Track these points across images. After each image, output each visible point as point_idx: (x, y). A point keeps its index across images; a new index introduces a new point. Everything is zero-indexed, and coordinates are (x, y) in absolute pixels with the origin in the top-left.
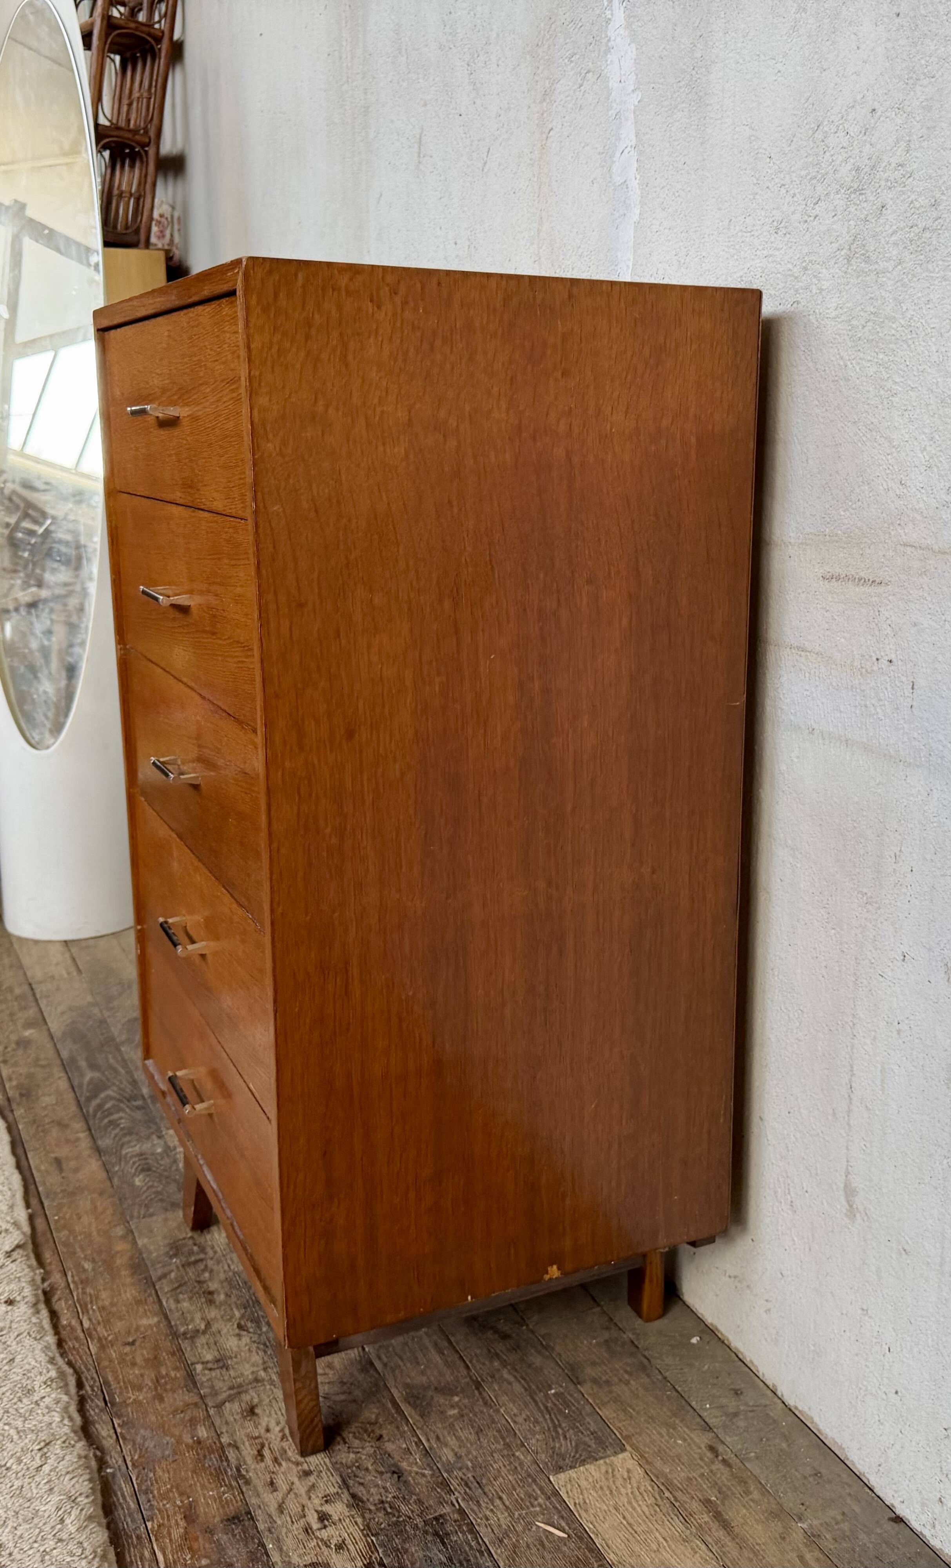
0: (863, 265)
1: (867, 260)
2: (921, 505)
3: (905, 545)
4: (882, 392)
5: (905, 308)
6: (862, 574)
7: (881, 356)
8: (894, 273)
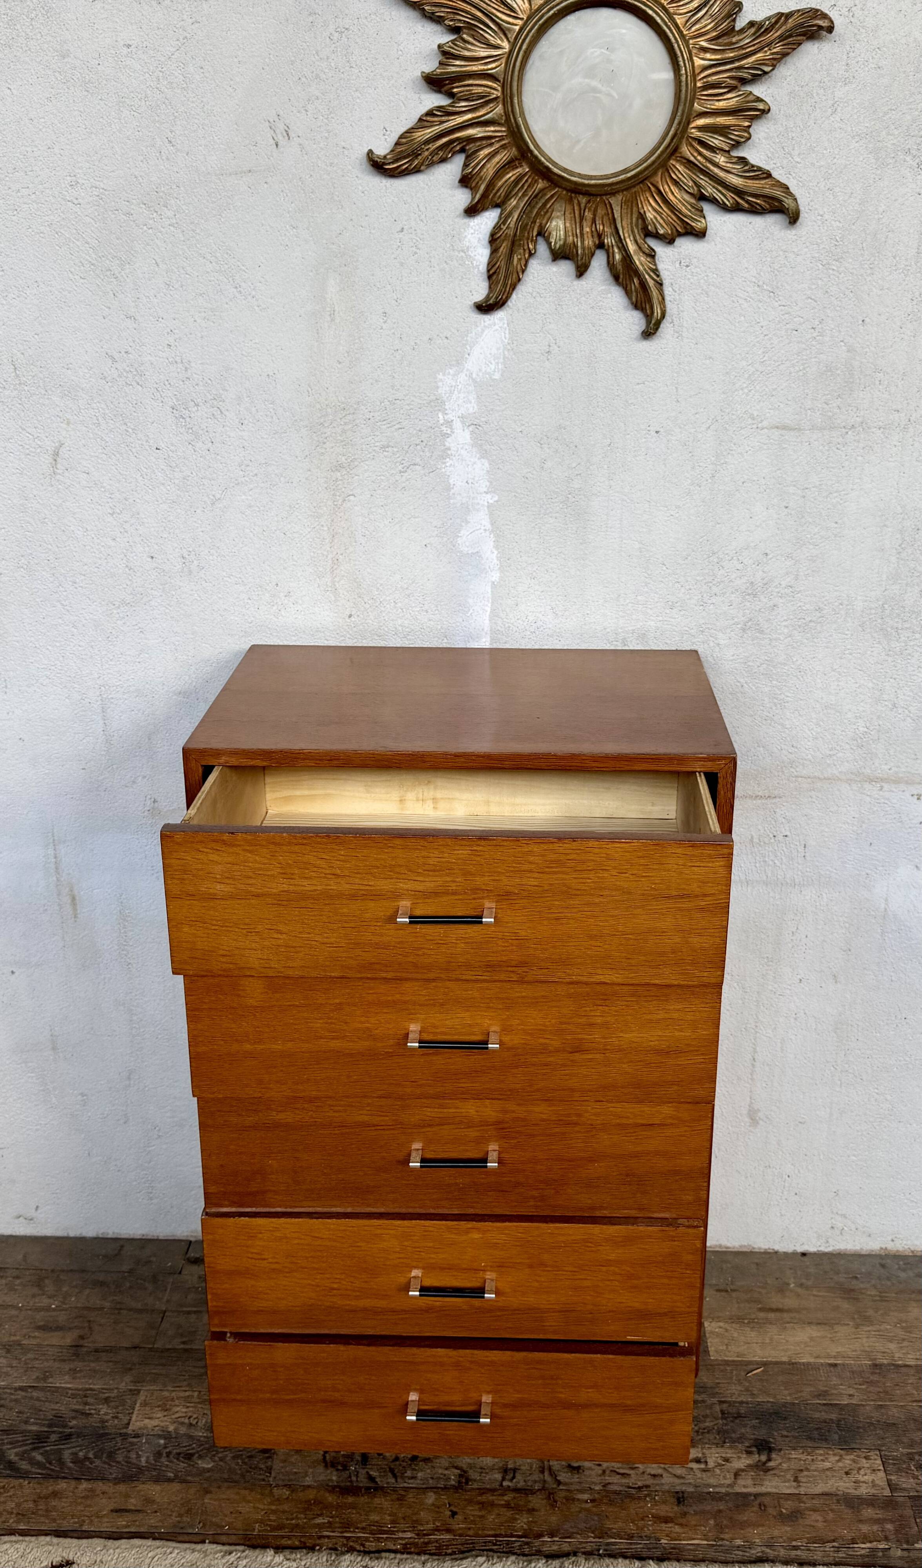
0: (758, 634)
1: (762, 632)
2: (810, 756)
3: (796, 777)
4: (776, 701)
5: (795, 660)
6: (760, 794)
7: (775, 682)
8: (785, 641)
